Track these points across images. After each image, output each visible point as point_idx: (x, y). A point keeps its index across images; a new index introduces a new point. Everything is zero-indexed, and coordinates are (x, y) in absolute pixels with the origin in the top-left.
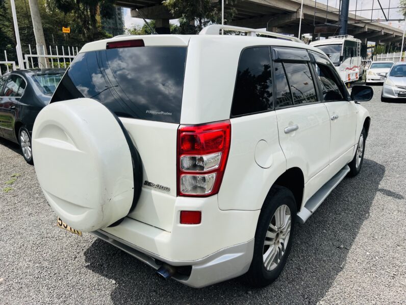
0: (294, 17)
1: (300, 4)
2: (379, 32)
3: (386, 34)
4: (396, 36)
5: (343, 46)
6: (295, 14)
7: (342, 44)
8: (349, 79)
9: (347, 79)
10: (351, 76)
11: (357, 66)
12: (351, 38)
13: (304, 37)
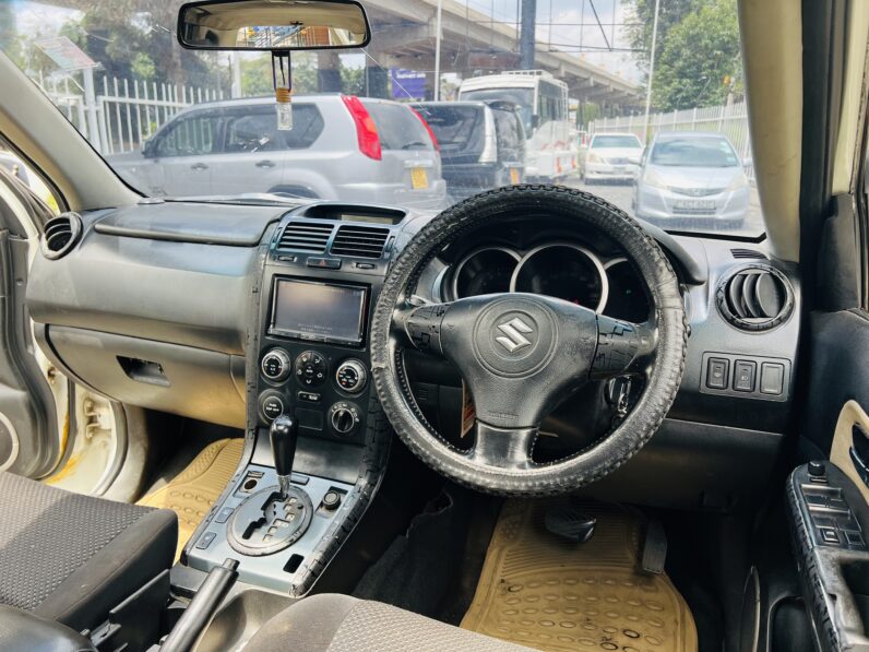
0: (423, 34)
1: (435, 9)
2: (585, 79)
3: (597, 86)
4: (615, 90)
5: (536, 92)
6: (425, 28)
7: (533, 89)
8: (560, 170)
9: (556, 169)
10: (562, 161)
11: (562, 140)
12: (547, 77)
13: (445, 81)
